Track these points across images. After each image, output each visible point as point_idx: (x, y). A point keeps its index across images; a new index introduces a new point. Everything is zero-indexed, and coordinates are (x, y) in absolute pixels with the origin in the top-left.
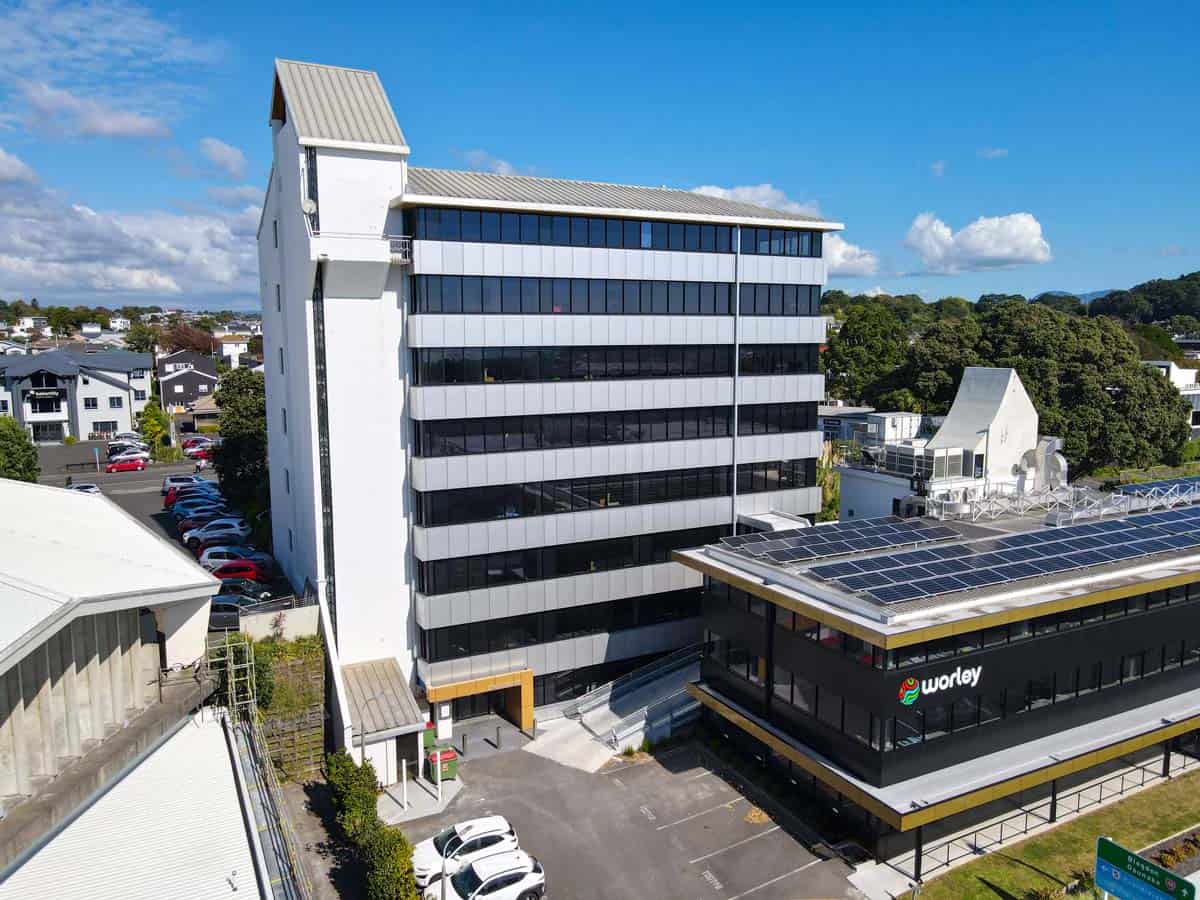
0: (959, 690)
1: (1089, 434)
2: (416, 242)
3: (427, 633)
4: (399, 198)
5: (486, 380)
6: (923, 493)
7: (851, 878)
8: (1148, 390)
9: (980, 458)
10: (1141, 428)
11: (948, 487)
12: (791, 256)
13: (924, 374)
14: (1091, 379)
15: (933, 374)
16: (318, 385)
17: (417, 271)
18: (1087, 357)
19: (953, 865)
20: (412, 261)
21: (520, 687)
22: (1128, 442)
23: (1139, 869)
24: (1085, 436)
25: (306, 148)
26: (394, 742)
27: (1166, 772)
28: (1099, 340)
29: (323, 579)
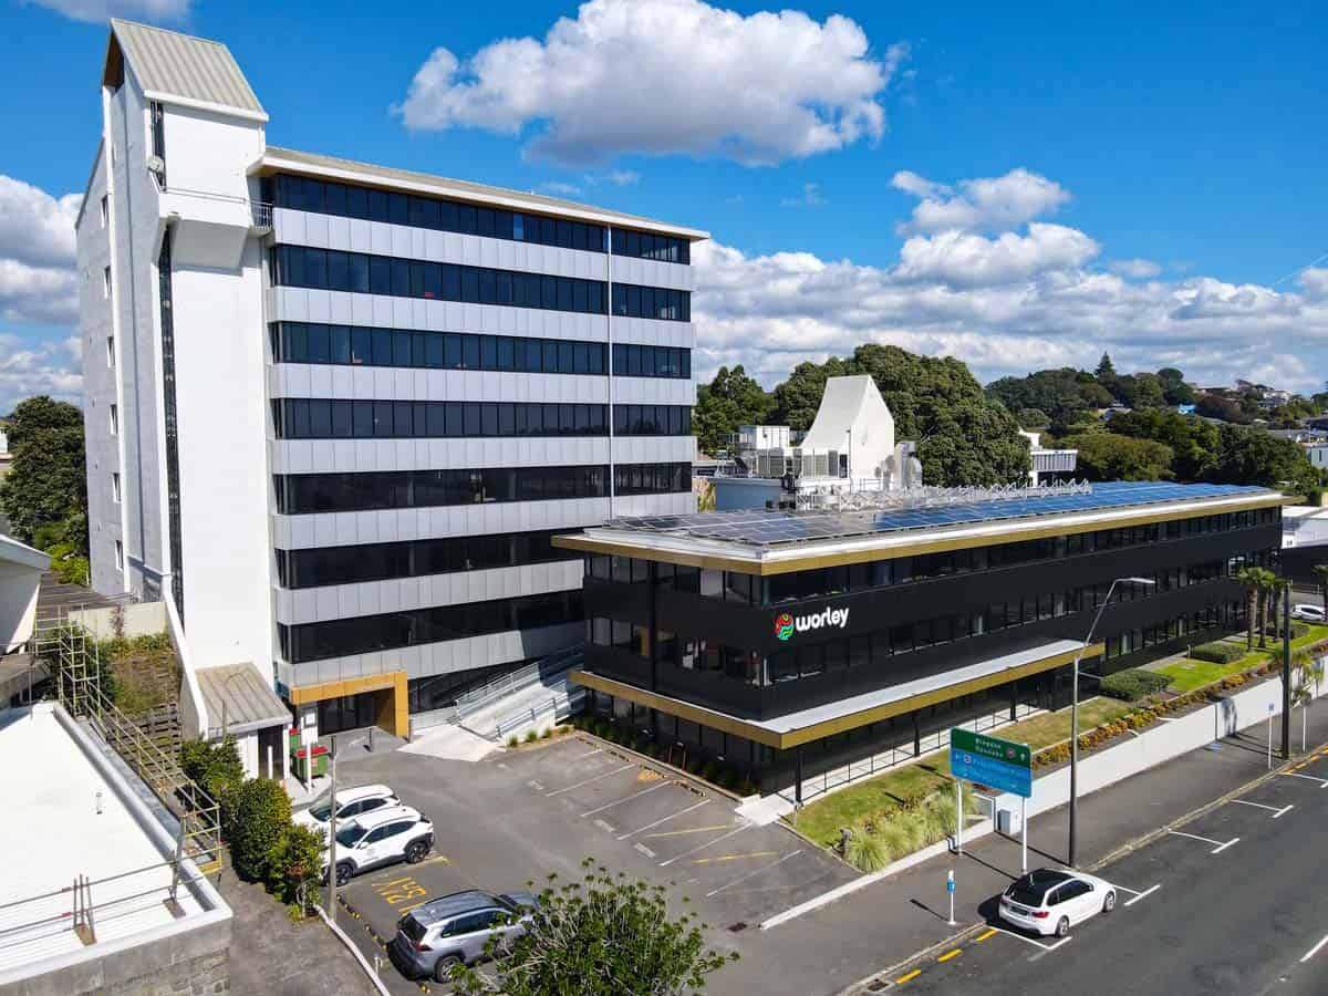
0: (828, 629)
1: (943, 463)
2: (276, 209)
3: (289, 629)
4: (259, 162)
5: (354, 361)
6: (792, 490)
7: (738, 810)
8: (991, 420)
9: (844, 459)
10: (989, 457)
11: (816, 483)
12: (659, 260)
13: (793, 411)
14: (944, 412)
15: (801, 411)
16: (164, 359)
17: (278, 240)
18: (938, 391)
19: (829, 792)
20: (273, 231)
21: (393, 689)
22: (978, 469)
23: (985, 747)
24: (940, 463)
25: (153, 103)
26: (256, 738)
27: (1013, 717)
28: (947, 376)
29: (169, 572)
